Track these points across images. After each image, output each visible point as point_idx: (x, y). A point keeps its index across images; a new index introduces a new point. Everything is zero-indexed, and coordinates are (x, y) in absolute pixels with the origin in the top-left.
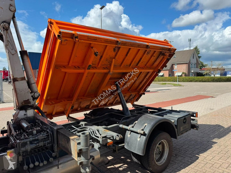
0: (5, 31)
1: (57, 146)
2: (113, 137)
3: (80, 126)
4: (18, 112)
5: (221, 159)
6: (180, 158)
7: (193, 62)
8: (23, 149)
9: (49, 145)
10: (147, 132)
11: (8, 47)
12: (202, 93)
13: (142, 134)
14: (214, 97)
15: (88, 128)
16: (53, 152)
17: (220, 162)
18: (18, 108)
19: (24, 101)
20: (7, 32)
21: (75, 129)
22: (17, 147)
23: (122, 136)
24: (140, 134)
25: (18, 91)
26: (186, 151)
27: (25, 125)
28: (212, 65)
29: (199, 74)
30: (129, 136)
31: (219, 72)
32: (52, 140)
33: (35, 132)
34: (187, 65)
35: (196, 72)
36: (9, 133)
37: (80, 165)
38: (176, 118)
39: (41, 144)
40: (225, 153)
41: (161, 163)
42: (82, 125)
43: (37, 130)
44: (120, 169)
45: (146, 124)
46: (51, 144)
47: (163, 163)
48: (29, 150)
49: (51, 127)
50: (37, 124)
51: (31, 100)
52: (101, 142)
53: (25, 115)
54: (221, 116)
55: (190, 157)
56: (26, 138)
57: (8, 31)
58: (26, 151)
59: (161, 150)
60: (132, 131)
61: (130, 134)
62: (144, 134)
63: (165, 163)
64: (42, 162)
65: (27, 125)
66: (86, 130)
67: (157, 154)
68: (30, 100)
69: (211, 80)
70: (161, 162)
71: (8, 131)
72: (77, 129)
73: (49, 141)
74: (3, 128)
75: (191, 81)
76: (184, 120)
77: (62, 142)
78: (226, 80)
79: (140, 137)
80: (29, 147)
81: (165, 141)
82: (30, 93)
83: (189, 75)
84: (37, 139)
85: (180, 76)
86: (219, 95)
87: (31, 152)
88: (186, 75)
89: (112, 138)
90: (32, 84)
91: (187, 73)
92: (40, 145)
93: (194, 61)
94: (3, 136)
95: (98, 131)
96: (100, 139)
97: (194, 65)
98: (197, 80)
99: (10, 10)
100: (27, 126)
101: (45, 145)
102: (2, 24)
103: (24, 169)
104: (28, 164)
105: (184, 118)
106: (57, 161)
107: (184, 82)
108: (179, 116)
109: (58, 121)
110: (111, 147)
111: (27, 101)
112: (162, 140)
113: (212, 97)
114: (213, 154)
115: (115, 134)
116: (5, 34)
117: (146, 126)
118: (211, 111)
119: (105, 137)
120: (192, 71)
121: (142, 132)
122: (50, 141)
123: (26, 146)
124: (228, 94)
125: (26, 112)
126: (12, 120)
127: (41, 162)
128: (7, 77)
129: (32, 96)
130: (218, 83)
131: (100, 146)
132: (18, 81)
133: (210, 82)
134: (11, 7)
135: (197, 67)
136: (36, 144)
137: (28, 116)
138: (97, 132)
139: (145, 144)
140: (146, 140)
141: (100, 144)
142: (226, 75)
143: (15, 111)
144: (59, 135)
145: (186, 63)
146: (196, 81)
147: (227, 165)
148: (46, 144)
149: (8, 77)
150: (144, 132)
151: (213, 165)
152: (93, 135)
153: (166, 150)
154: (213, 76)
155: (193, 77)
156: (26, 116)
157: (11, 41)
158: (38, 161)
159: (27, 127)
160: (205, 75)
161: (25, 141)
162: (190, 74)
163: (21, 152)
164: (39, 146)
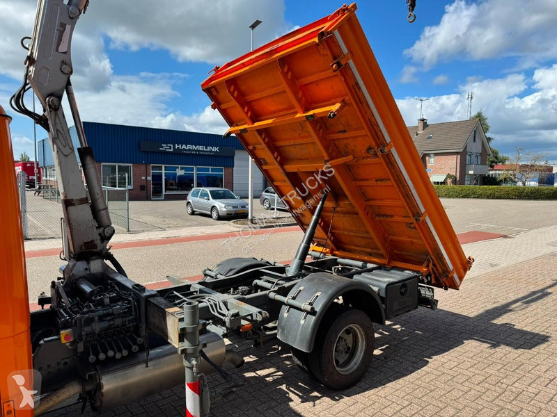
0: (53, 112)
1: (147, 326)
2: (251, 315)
3: (192, 293)
4: (71, 264)
5: (475, 367)
6: (391, 364)
7: (474, 151)
8: (87, 329)
9: (131, 324)
10: (318, 308)
11: (57, 141)
12: (484, 227)
13: (308, 313)
14: (510, 238)
15: (207, 299)
16: (139, 336)
17: (469, 374)
18: (72, 256)
19: (85, 243)
20: (56, 115)
21: (180, 298)
22: (76, 325)
23: (268, 315)
24: (306, 311)
25: (73, 224)
26: (409, 351)
27: (87, 288)
28: (519, 159)
29: (487, 180)
30: (286, 315)
31: (536, 175)
32: (136, 315)
33: (107, 301)
34: (459, 156)
35: (480, 175)
36: (56, 304)
37: (182, 353)
38: (385, 282)
39: (118, 322)
40: (487, 356)
41: (348, 371)
42: (197, 292)
43: (110, 298)
44: (267, 379)
45: (319, 294)
46: (134, 324)
47: (353, 370)
48: (97, 331)
49: (135, 293)
50: (109, 287)
51: (98, 242)
52: (227, 324)
53: (86, 269)
54: (509, 281)
55: (412, 362)
56: (93, 311)
57: (59, 112)
58: (92, 334)
59: (350, 346)
60: (291, 306)
61: (288, 312)
62: (313, 312)
63: (357, 370)
64: (120, 351)
65: (91, 288)
66: (203, 302)
67: (342, 352)
68: (96, 242)
69: (515, 196)
70: (349, 367)
71: (55, 300)
72: (185, 299)
73: (131, 317)
74: (41, 294)
75: (466, 196)
76: (401, 288)
77: (155, 320)
78: (551, 195)
79: (305, 318)
80: (97, 327)
81: (358, 326)
82: (97, 228)
83: (462, 182)
84: (111, 312)
85: (441, 183)
86: (523, 231)
87: (99, 335)
88: (455, 182)
89: (249, 318)
90: (100, 210)
91: (458, 176)
92: (116, 324)
93: (476, 148)
94: (43, 308)
95: (225, 303)
96: (227, 320)
97: (477, 156)
98: (481, 195)
99: (62, 72)
100: (91, 290)
101: (125, 325)
102: (47, 99)
103: (90, 360)
104: (97, 354)
105: (401, 284)
106: (145, 354)
107: (450, 197)
108: (392, 280)
109: (149, 283)
110: (249, 336)
111: (91, 244)
112: (351, 325)
113: (505, 237)
114: (461, 358)
115: (254, 310)
116: (53, 118)
117: (317, 296)
118: (491, 269)
119: (237, 315)
120: (471, 172)
121: (308, 308)
122: (134, 317)
123: (93, 324)
124: (544, 229)
125: (88, 263)
126: (59, 279)
127: (118, 352)
128: (30, 177)
129: (100, 234)
130: (532, 201)
131: (225, 332)
132: (73, 205)
133: (512, 198)
134: (64, 66)
135: (483, 163)
136: (109, 321)
137: (92, 272)
138: (223, 306)
139: (313, 329)
140: (316, 323)
141: (227, 328)
142: (552, 183)
143: (66, 263)
144: (149, 308)
145: (457, 153)
146: (479, 196)
147: (482, 378)
148: (127, 322)
149: (35, 178)
150: (313, 309)
151: (454, 377)
152: (214, 311)
153: (360, 344)
154: (520, 184)
155: (473, 186)
156: (88, 272)
157: (63, 129)
158: (112, 349)
159: (92, 292)
160: (501, 181)
161: (91, 315)
162: (466, 179)
163: (83, 333)
164: (114, 324)
